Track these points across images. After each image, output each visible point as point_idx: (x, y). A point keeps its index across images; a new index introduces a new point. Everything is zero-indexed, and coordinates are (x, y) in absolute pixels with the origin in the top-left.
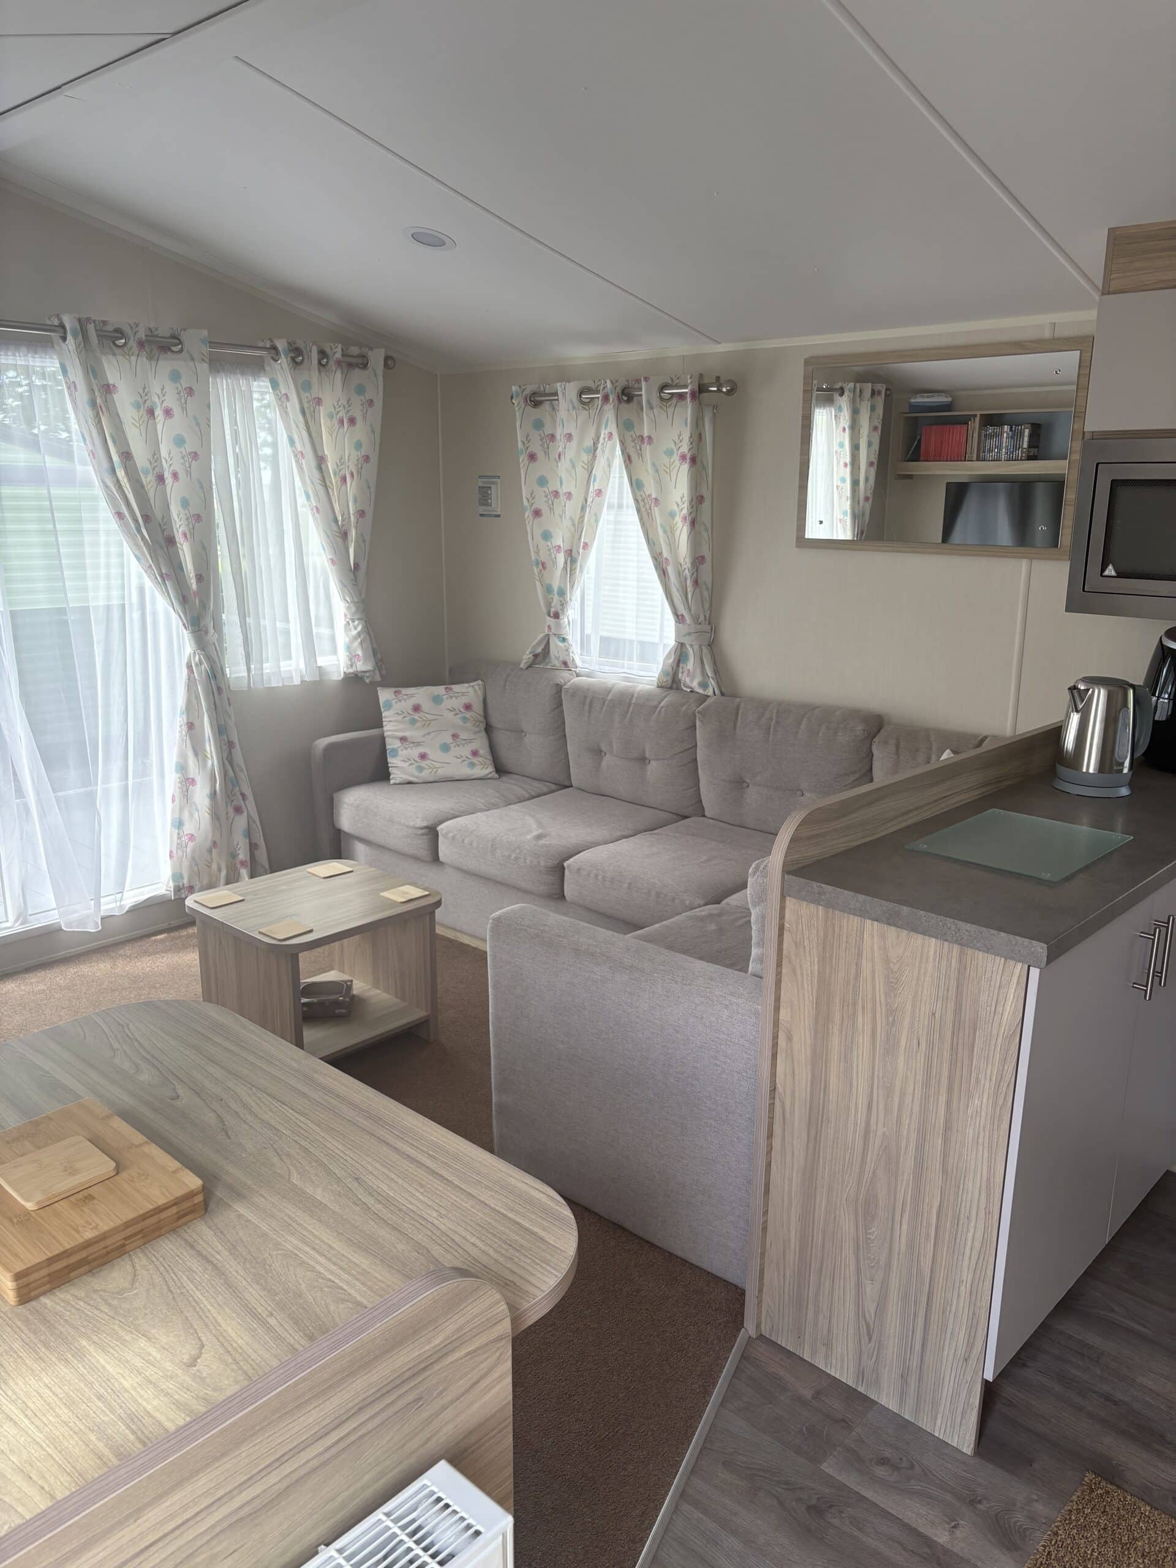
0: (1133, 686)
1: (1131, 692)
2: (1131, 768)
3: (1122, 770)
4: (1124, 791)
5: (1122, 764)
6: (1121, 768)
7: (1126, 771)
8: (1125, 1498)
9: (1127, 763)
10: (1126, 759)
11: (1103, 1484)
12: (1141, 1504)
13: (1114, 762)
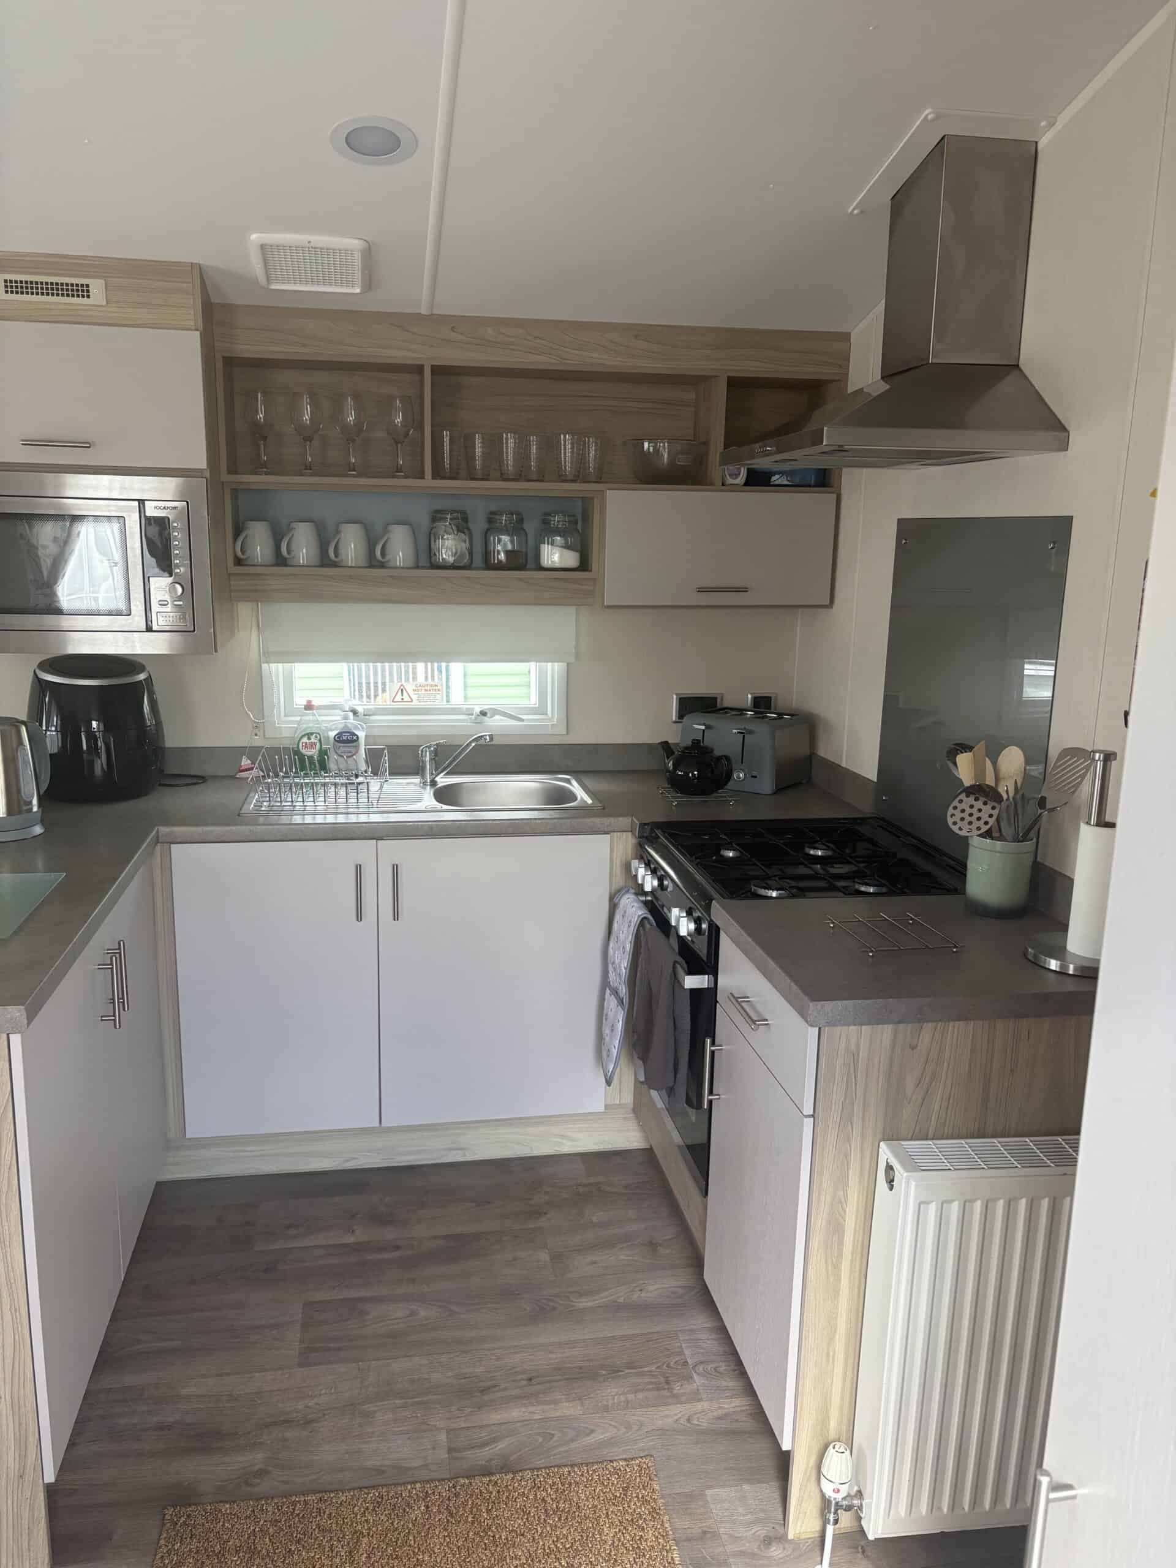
0: (23, 723)
1: (24, 729)
2: (40, 804)
3: (32, 809)
4: (38, 830)
5: (30, 803)
6: (30, 806)
7: (35, 809)
8: (205, 1510)
9: (35, 801)
10: (33, 797)
11: (183, 1510)
12: (220, 1506)
13: (22, 803)
